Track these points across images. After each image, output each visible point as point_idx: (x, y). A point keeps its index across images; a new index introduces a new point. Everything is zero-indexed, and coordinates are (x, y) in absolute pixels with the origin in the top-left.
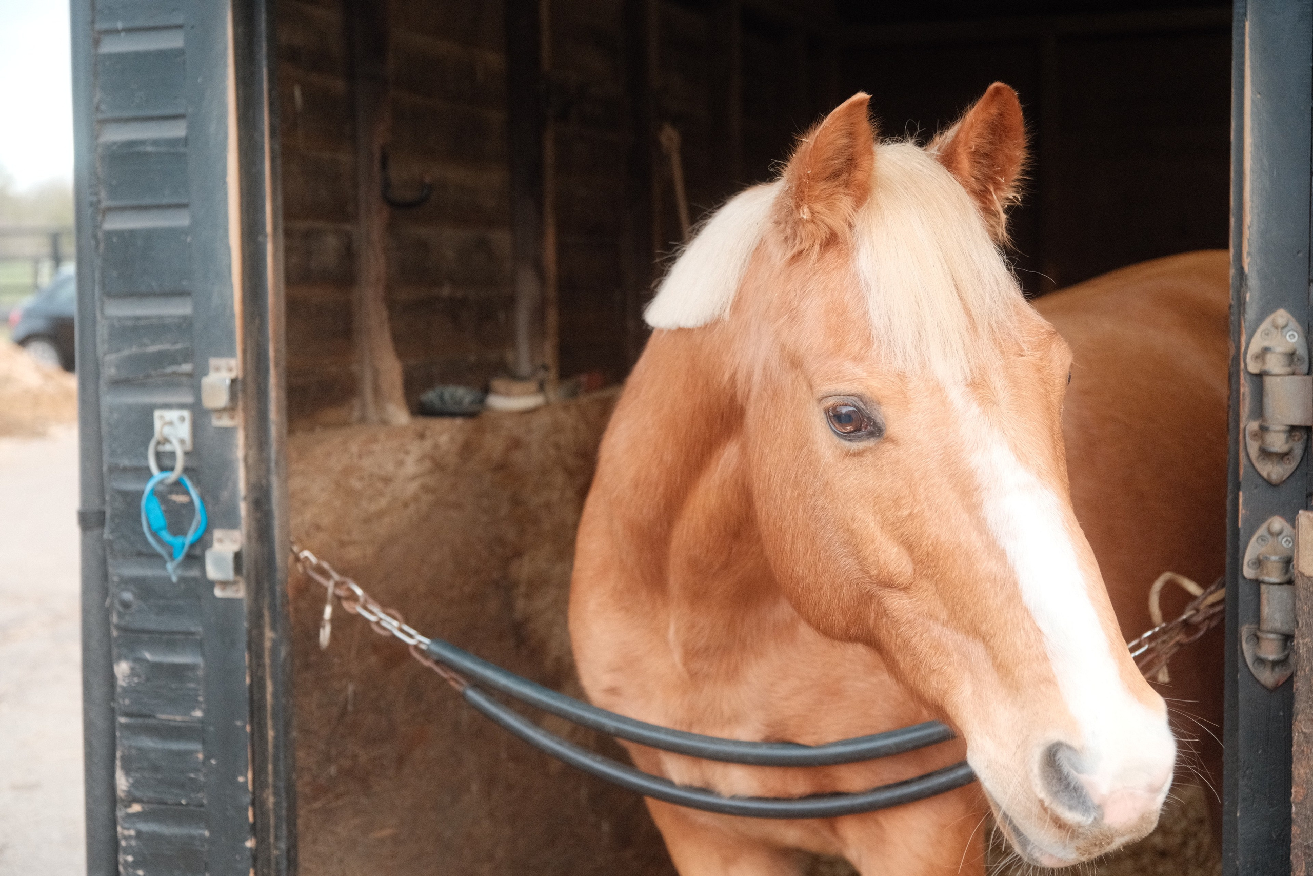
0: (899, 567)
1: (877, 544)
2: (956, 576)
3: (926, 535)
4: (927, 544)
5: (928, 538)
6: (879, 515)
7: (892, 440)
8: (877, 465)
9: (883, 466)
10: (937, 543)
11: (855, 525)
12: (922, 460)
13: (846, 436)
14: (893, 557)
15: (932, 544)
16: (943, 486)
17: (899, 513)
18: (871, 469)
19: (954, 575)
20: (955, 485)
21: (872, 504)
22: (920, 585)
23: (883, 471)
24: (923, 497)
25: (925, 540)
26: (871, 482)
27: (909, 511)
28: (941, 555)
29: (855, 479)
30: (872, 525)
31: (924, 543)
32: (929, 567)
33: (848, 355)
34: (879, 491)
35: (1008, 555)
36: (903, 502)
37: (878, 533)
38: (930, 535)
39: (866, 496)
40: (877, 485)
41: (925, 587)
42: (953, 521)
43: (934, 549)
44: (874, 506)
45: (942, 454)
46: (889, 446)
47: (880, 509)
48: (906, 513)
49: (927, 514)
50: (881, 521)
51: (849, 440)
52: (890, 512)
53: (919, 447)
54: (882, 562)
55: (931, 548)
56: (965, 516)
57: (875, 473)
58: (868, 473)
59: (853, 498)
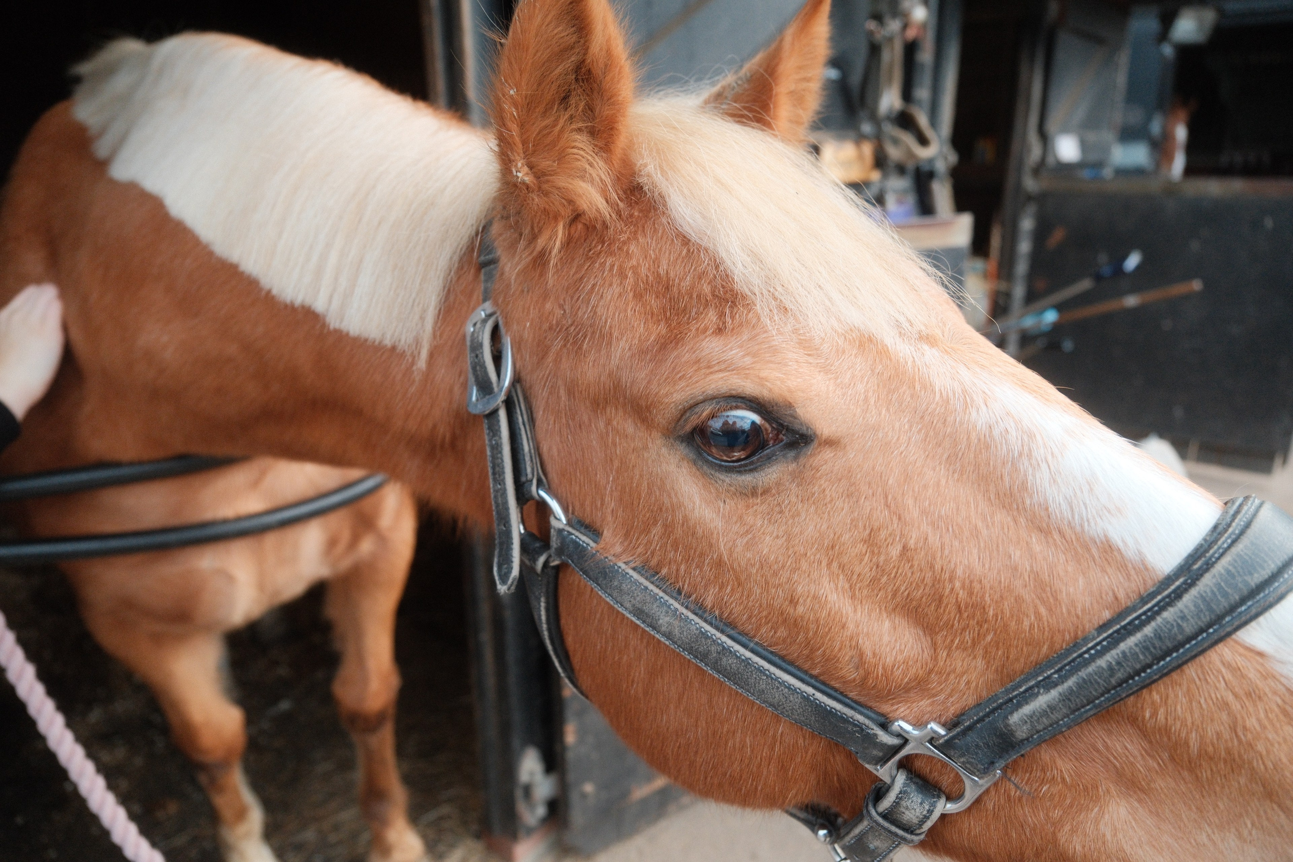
0: (902, 652)
1: (851, 626)
2: (1031, 625)
3: (947, 576)
4: (952, 589)
5: (951, 579)
6: (841, 577)
7: (831, 443)
8: (814, 494)
9: (824, 490)
10: (971, 582)
11: (800, 609)
12: (892, 453)
13: (746, 465)
14: (886, 639)
15: (963, 587)
16: (942, 482)
17: (881, 558)
19: (1026, 623)
20: (963, 473)
21: (824, 563)
22: (948, 669)
23: (828, 499)
24: (916, 514)
25: (947, 584)
26: (811, 528)
27: (899, 548)
28: (987, 598)
29: (777, 537)
31: (947, 591)
32: (964, 630)
33: (705, 330)
34: (832, 536)
35: (1121, 545)
36: (883, 536)
37: (848, 608)
38: (953, 571)
40: (824, 526)
42: (985, 532)
43: (971, 594)
44: (829, 565)
45: (920, 430)
46: (827, 454)
47: (841, 566)
48: (895, 551)
49: (934, 540)
50: (847, 586)
51: (751, 471)
52: (863, 563)
53: (879, 435)
54: (869, 653)
55: (962, 595)
56: (1001, 517)
57: (813, 509)
58: (799, 515)
59: (783, 567)
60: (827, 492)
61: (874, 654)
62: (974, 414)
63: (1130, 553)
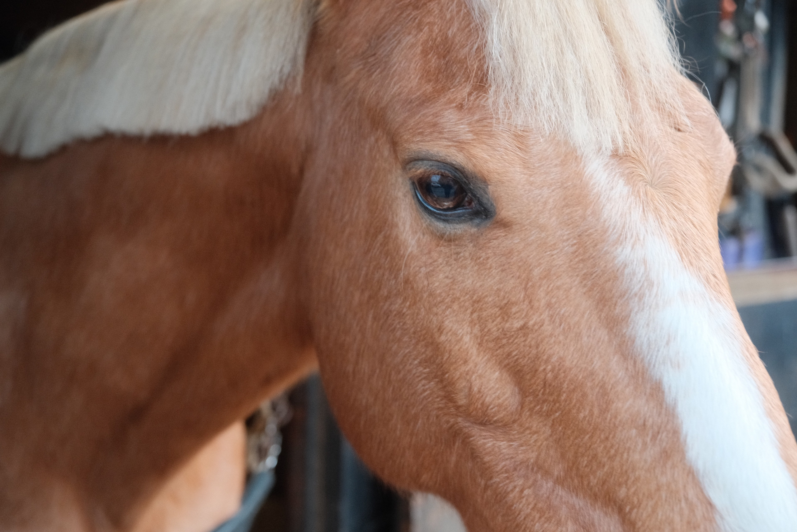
0: (499, 398)
1: (471, 365)
2: (585, 417)
3: (545, 357)
4: (544, 369)
5: (547, 361)
6: (477, 326)
7: (505, 225)
8: (480, 258)
9: (488, 258)
10: (559, 370)
11: (443, 338)
12: (546, 252)
13: (440, 214)
14: (492, 384)
15: (552, 370)
16: (573, 290)
17: (507, 325)
18: (470, 263)
19: (582, 415)
20: (591, 290)
21: (469, 311)
22: (527, 425)
23: (488, 266)
24: (543, 302)
25: (542, 364)
26: (470, 281)
27: (521, 323)
28: (565, 385)
29: (447, 277)
30: (467, 339)
31: (541, 368)
32: (544, 401)
33: (451, 102)
34: (480, 293)
35: (666, 390)
36: (514, 310)
37: (474, 351)
38: (550, 357)
39: (462, 299)
40: (478, 284)
41: (534, 429)
42: (585, 339)
43: (556, 377)
44: (472, 313)
45: (575, 244)
46: (500, 232)
47: (479, 318)
48: (517, 324)
49: (548, 328)
50: (479, 334)
52: (495, 323)
53: (543, 235)
54: (476, 389)
55: (550, 375)
56: (603, 334)
57: (476, 268)
58: (466, 268)
59: (442, 301)
60: (490, 260)
61: (479, 392)
62: (619, 250)
63: (669, 399)
